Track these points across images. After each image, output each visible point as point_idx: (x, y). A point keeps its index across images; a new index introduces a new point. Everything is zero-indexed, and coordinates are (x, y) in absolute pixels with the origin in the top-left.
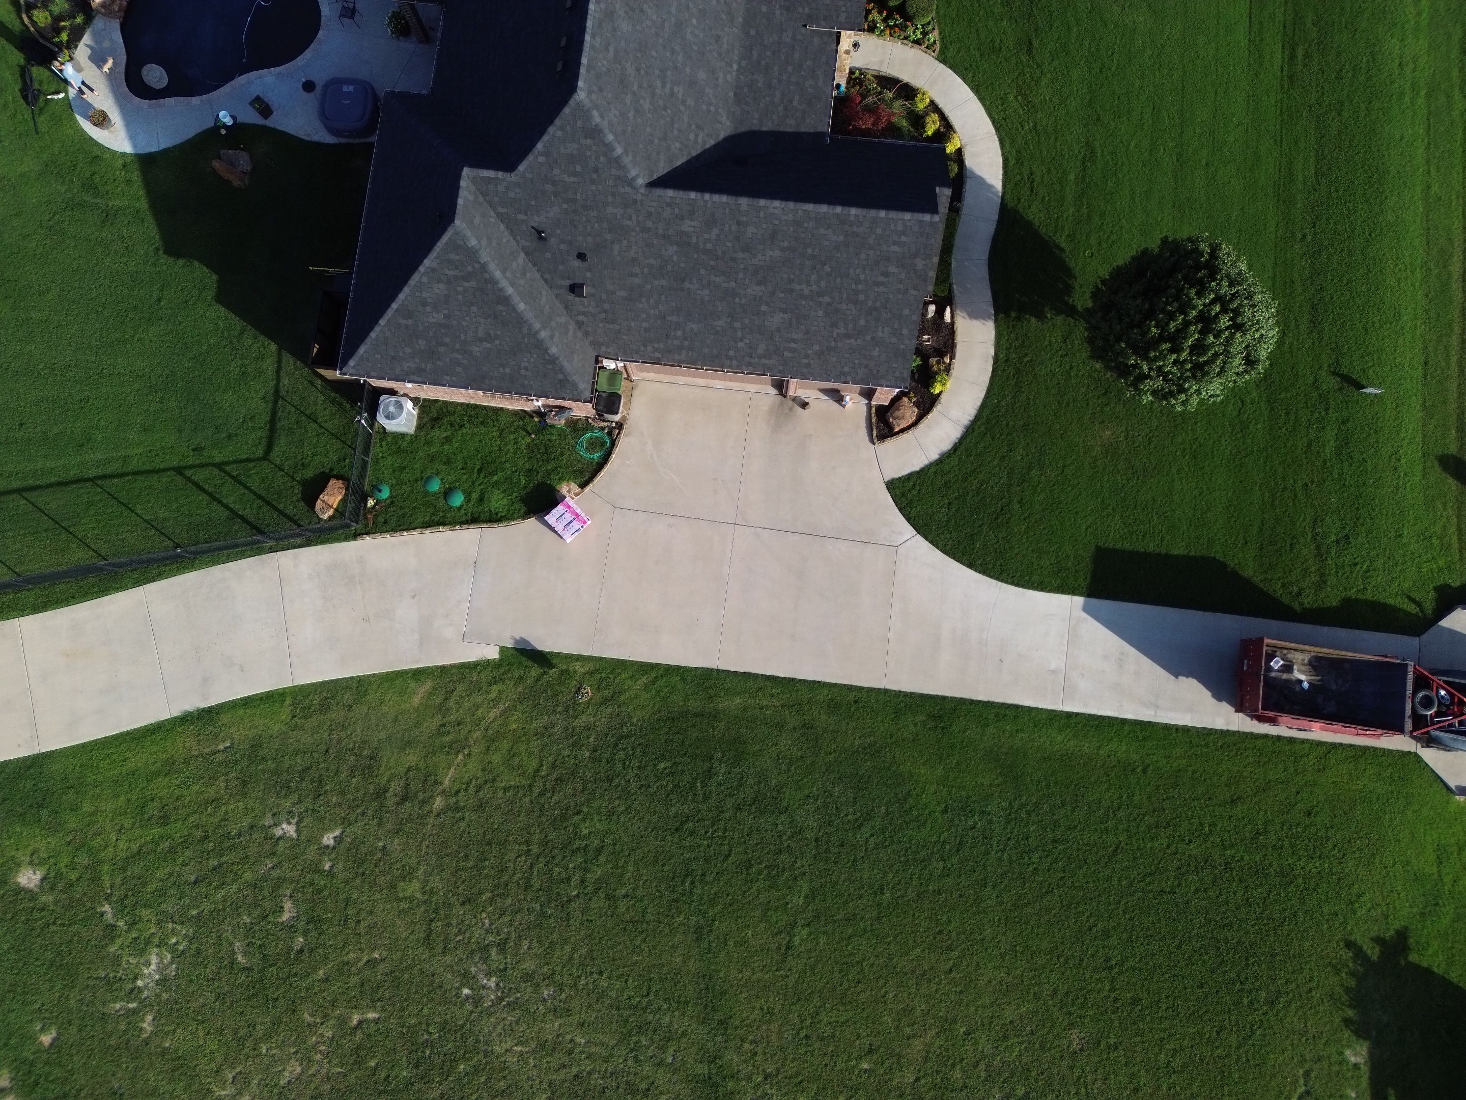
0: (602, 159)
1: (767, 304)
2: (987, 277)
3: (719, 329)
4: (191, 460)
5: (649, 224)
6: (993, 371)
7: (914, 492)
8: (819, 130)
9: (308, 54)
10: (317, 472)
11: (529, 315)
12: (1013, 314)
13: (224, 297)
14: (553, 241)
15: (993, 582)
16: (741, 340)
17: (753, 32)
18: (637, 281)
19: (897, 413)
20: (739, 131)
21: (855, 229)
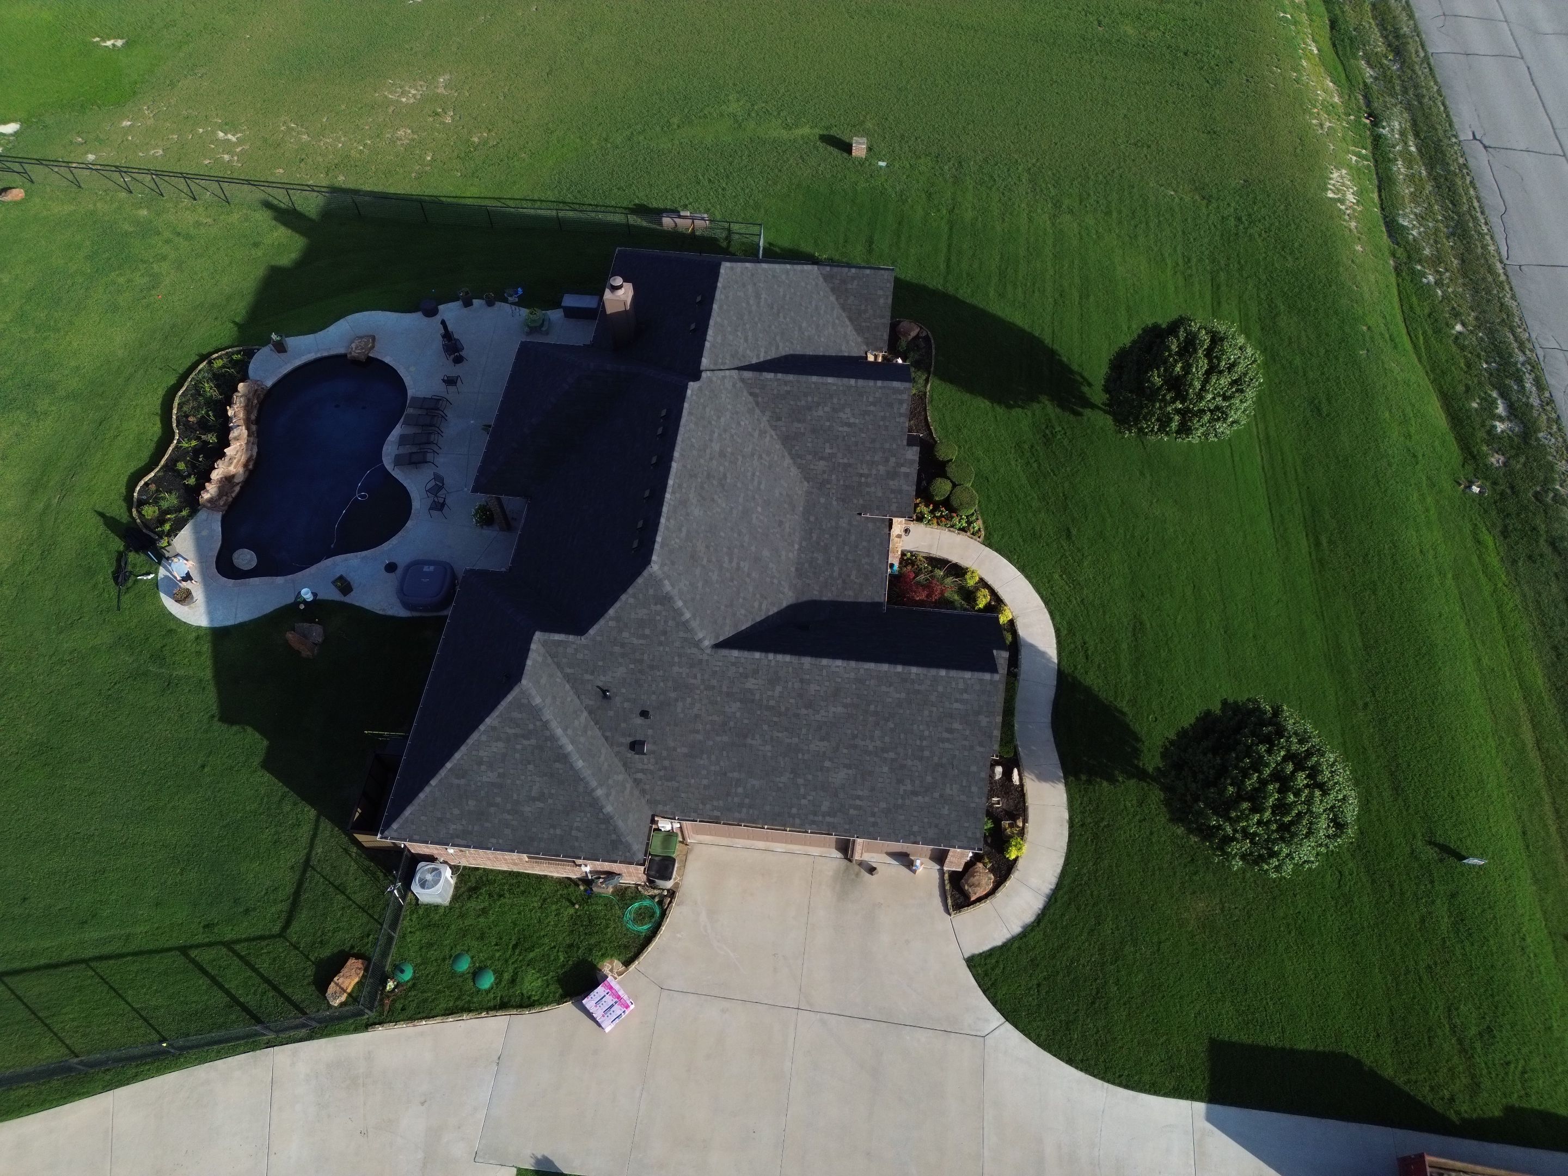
0: (670, 623)
1: (831, 759)
2: (1052, 739)
3: (781, 785)
4: (200, 938)
5: (714, 682)
6: (1070, 836)
7: (998, 971)
8: (877, 600)
9: (394, 540)
10: (336, 950)
11: (587, 773)
12: (1084, 778)
13: (269, 764)
14: (618, 699)
15: (1099, 1082)
16: (804, 798)
17: (812, 519)
18: (700, 737)
19: (973, 880)
20: (800, 601)
21: (917, 687)
